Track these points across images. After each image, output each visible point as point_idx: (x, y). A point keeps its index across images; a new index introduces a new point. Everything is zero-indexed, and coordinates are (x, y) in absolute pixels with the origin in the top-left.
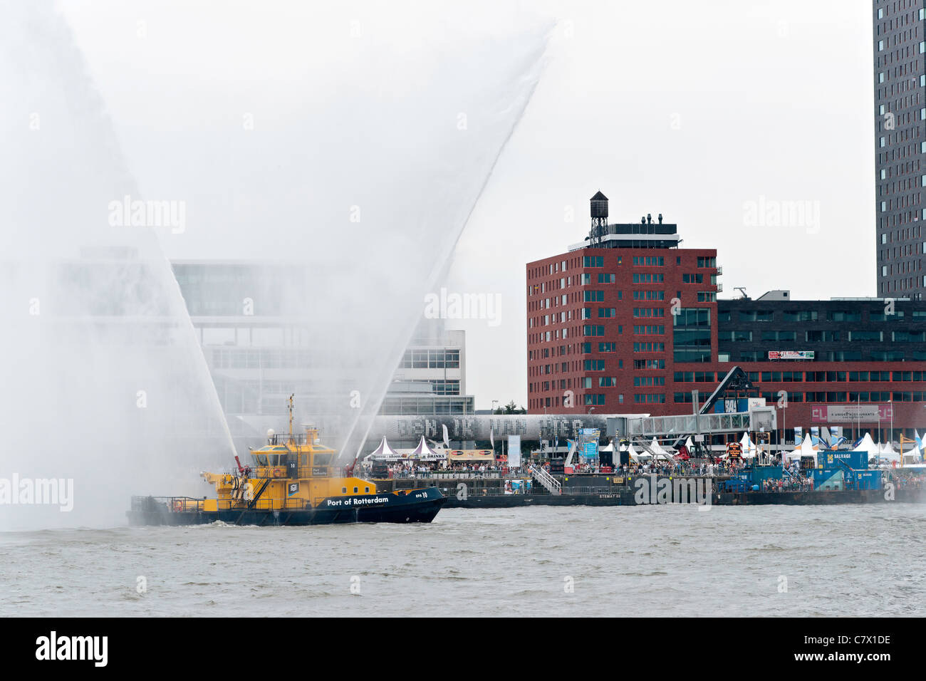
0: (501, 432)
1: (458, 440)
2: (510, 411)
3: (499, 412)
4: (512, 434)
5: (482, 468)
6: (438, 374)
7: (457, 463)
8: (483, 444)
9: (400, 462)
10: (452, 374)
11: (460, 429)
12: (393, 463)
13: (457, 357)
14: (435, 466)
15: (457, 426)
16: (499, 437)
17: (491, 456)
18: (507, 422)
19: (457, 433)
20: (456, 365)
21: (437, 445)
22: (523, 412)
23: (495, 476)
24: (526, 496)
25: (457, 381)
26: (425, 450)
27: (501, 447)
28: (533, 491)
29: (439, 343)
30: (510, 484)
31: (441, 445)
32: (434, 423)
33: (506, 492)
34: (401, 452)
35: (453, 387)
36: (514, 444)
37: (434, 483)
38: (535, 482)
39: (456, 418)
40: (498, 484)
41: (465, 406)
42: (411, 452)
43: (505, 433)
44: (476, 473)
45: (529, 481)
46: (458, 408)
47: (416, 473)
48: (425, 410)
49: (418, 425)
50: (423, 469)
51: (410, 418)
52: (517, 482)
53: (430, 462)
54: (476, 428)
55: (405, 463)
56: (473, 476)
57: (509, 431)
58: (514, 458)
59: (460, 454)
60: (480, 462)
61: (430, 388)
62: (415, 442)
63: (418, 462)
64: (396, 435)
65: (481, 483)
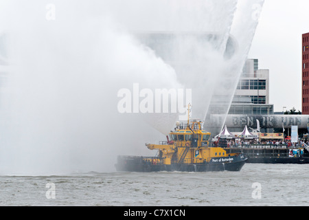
0: (287, 124)
1: (265, 128)
2: (293, 112)
3: (286, 113)
4: (293, 125)
5: (277, 143)
6: (255, 92)
7: (263, 140)
8: (278, 130)
9: (234, 139)
10: (262, 92)
11: (266, 122)
12: (229, 140)
13: (264, 84)
14: (252, 141)
15: (264, 120)
16: (287, 126)
17: (282, 137)
18: (291, 118)
19: (264, 124)
20: (264, 88)
21: (254, 130)
22: (299, 113)
23: (284, 147)
24: (301, 158)
25: (264, 97)
26: (247, 133)
27: (288, 132)
28: (304, 155)
29: (255, 76)
30: (292, 151)
31: (255, 130)
32: (252, 118)
33: (290, 156)
34: (234, 134)
35: (262, 99)
36: (295, 130)
37: (251, 151)
38: (305, 150)
39: (264, 116)
40: (286, 151)
41: (268, 109)
42: (239, 134)
43: (289, 125)
44: (274, 145)
45: (302, 150)
46: (265, 111)
47: (242, 145)
48: (247, 112)
49: (244, 119)
50: (246, 143)
51: (239, 116)
52: (296, 150)
53: (249, 140)
54: (274, 121)
55: (236, 139)
56: (272, 147)
57: (292, 123)
58: (295, 138)
59: (265, 135)
60: (276, 140)
61: (250, 100)
62: (242, 129)
63: (243, 139)
64: (231, 124)
65: (277, 151)
